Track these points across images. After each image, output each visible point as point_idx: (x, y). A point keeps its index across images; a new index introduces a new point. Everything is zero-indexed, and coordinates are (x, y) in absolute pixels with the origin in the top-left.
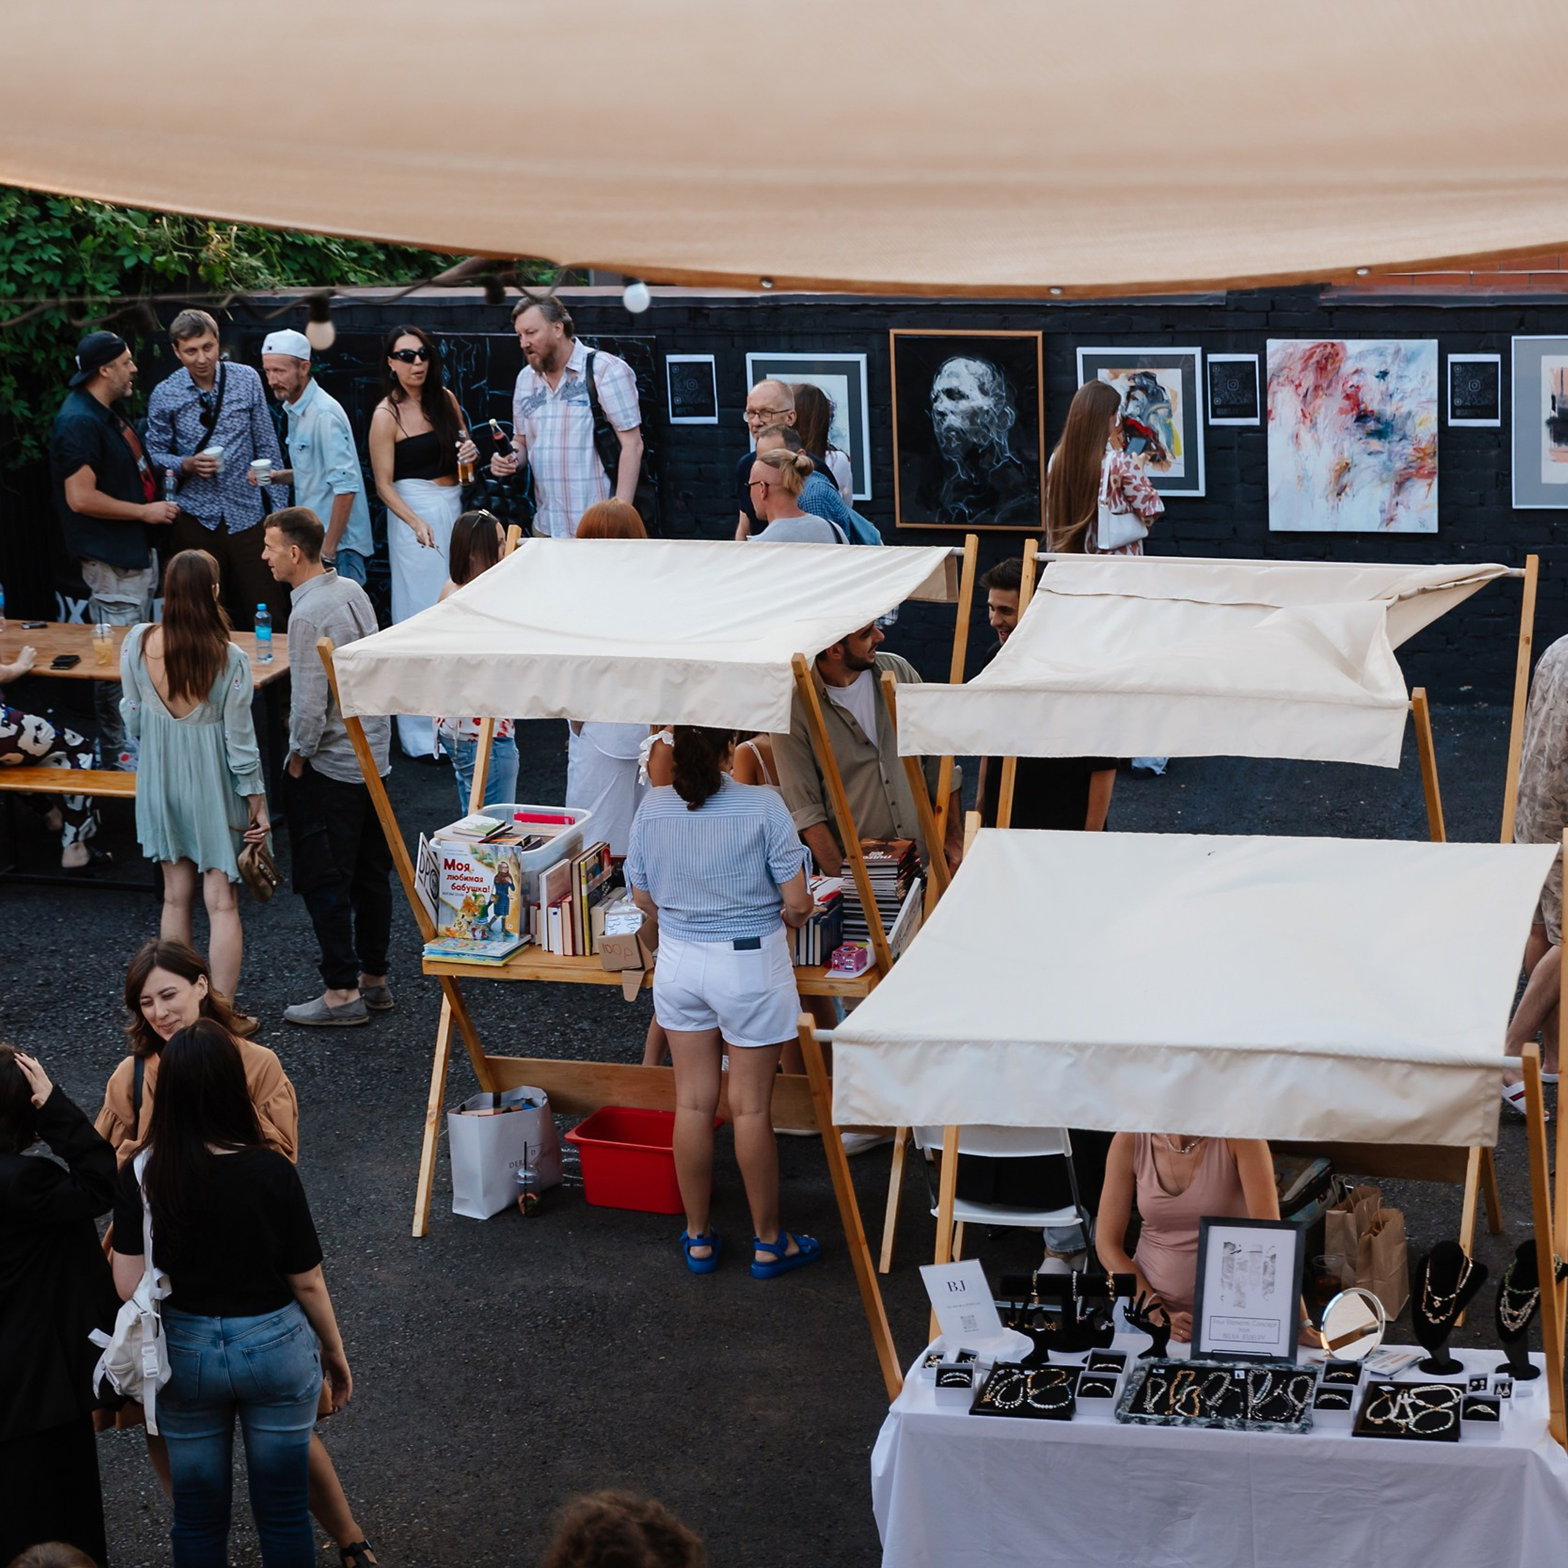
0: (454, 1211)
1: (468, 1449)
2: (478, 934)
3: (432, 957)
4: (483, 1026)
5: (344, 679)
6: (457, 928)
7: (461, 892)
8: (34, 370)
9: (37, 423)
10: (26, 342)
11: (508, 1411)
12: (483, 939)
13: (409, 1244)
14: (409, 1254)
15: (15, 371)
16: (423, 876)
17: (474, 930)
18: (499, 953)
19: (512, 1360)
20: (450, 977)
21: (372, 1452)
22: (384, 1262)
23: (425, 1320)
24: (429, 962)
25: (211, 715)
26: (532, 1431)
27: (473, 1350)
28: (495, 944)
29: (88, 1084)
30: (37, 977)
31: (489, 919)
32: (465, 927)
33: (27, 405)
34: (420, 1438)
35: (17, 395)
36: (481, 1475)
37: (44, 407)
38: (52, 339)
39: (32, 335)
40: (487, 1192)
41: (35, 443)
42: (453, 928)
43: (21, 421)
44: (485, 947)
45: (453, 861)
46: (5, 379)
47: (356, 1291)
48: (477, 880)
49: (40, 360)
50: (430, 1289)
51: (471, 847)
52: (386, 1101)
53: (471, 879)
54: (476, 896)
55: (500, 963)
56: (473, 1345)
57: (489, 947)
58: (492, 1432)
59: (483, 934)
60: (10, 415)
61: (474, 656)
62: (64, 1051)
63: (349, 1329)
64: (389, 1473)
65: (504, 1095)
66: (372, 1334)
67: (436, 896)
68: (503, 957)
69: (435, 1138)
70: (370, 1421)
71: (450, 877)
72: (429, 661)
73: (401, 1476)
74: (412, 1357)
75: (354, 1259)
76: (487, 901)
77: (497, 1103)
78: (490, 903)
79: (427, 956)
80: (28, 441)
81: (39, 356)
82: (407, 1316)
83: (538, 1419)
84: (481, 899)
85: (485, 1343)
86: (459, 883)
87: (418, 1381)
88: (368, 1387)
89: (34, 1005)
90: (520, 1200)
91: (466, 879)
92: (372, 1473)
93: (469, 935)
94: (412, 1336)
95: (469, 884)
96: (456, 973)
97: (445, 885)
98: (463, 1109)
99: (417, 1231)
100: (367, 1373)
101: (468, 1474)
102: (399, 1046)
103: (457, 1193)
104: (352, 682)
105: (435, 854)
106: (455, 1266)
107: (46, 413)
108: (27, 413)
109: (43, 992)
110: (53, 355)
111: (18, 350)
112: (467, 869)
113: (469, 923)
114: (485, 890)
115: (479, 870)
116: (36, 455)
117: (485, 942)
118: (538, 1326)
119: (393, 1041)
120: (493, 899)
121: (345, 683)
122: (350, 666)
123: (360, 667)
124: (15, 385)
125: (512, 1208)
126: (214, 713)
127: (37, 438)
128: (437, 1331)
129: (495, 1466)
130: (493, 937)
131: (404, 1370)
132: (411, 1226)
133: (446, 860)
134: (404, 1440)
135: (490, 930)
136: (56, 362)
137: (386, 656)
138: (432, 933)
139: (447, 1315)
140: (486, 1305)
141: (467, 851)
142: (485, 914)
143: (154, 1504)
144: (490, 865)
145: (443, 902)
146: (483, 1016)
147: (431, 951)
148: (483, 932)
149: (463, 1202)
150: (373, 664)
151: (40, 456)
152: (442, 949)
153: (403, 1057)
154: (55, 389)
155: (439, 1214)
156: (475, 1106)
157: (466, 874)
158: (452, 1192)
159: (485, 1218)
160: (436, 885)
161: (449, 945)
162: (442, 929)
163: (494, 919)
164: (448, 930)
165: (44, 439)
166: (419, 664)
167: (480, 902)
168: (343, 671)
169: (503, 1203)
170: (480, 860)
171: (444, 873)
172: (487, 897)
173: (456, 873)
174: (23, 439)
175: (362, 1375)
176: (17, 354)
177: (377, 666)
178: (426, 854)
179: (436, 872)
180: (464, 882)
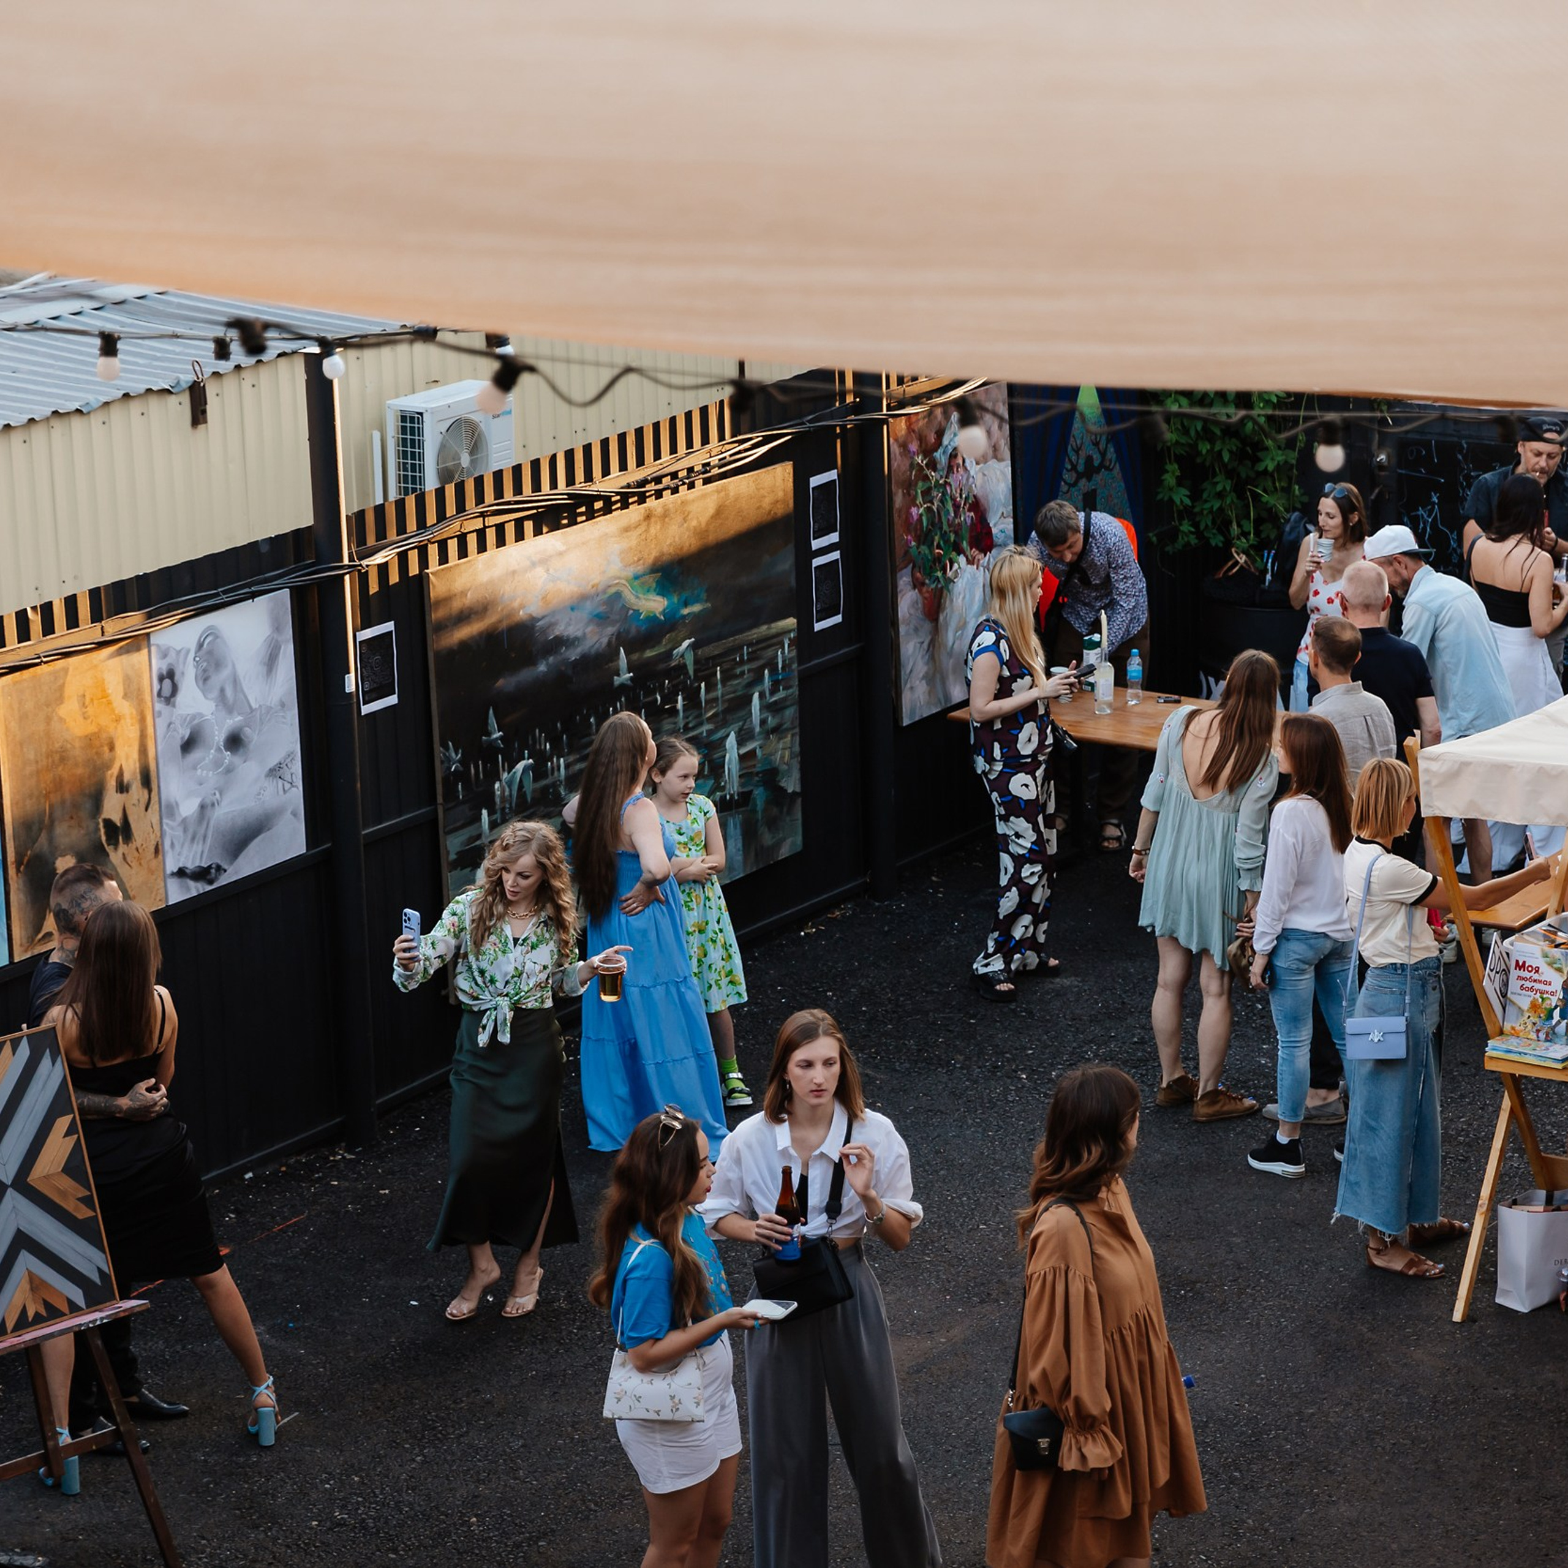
0: (1497, 1301)
1: (1474, 1532)
2: (1542, 1036)
3: (1494, 1054)
4: (1553, 1125)
5: (1427, 778)
6: (1522, 1027)
7: (1529, 993)
8: (1199, 460)
9: (1197, 510)
10: (1193, 433)
11: (1519, 1501)
12: (1547, 1040)
13: (1448, 1328)
14: (1447, 1337)
15: (1179, 459)
16: (1492, 974)
17: (1538, 1031)
18: (1559, 1056)
19: (1530, 1452)
20: (1513, 1075)
21: (1381, 1524)
22: (1421, 1342)
23: (1452, 1403)
24: (1491, 1058)
25: (1229, 805)
26: (1539, 1523)
27: (1494, 1438)
28: (1557, 1047)
29: (1165, 1141)
30: (1134, 1035)
31: (1554, 1022)
32: (1530, 1027)
33: (1187, 493)
34: (1429, 1516)
35: (1180, 482)
36: (1483, 1558)
37: (1205, 496)
38: (1218, 432)
39: (1199, 428)
40: (1530, 1285)
41: (1192, 529)
42: (1518, 1028)
43: (1182, 508)
44: (1547, 1049)
45: (1524, 963)
46: (1169, 467)
47: (1389, 1367)
48: (1545, 983)
49: (1204, 451)
50: (1461, 1374)
51: (1543, 951)
52: (1448, 1188)
53: (1540, 982)
54: (1543, 999)
55: (1560, 1066)
56: (1494, 1433)
57: (1551, 1049)
58: (1500, 1519)
59: (1547, 1035)
60: (1171, 501)
61: (1554, 767)
62: (1148, 1108)
63: (1378, 1403)
64: (1394, 1546)
65: (1557, 1194)
66: (1399, 1410)
67: (1504, 995)
68: (1563, 1060)
69: (1483, 1228)
70: (1383, 1494)
71: (1520, 978)
72: (1511, 767)
73: (1406, 1551)
74: (1433, 1437)
75: (1392, 1336)
76: (1554, 1005)
77: (1549, 1201)
78: (1556, 1007)
79: (1489, 1052)
80: (1186, 527)
81: (1204, 447)
82: (1435, 1397)
83: (1545, 1513)
84: (1548, 1002)
85: (1506, 1432)
86: (1528, 984)
87: (1436, 1461)
88: (1386, 1461)
89: (1127, 1061)
90: (1562, 1298)
91: (1535, 981)
92: (1378, 1544)
93: (1533, 1036)
94: (1436, 1418)
95: (1537, 986)
96: (1518, 1071)
97: (1514, 985)
98: (1515, 1203)
99: (1457, 1316)
100: (1388, 1447)
101: (1470, 1556)
102: (1467, 1136)
103: (1501, 1284)
104: (1434, 782)
105: (1508, 954)
106: (1490, 1354)
107: (1206, 501)
108: (1187, 501)
109: (1138, 1049)
110: (1217, 448)
111: (1183, 440)
112: (1537, 972)
113: (1534, 1024)
114: (1553, 994)
115: (1548, 973)
116: (1193, 540)
117: (1548, 1044)
118: (1561, 1421)
119: (1463, 1130)
120: (1559, 1003)
121: (1428, 783)
122: (1434, 766)
123: (1444, 769)
124: (1178, 473)
125: (1554, 1304)
126: (1232, 804)
127: (1196, 525)
128: (1461, 1414)
129: (1498, 1552)
130: (1556, 1040)
131: (1424, 1449)
132: (1452, 1310)
133: (1517, 961)
134: (1413, 1516)
135: (1554, 1033)
136: (1220, 454)
137: (1470, 760)
138: (1498, 1030)
139: (1474, 1401)
140: (1514, 1395)
141: (1539, 954)
142: (1550, 1016)
143: (1165, 1548)
144: (1559, 970)
145: (1511, 1001)
146: (1554, 1115)
147: (1494, 1048)
148: (1547, 1034)
149: (1506, 1293)
150: (1456, 766)
151: (1196, 541)
152: (1504, 1046)
153: (1470, 1146)
154: (1215, 480)
155: (1481, 1302)
156: (1527, 1201)
157: (1536, 976)
158: (1496, 1282)
159: (1526, 1311)
160: (1506, 984)
161: (1513, 1043)
162: (1507, 1027)
163: (1559, 1023)
164: (1513, 1028)
165: (1202, 527)
166: (1501, 770)
167: (1547, 1003)
168: (1427, 771)
169: (1544, 1298)
170: (1550, 964)
171: (1514, 973)
172: (1554, 1001)
173: (1526, 974)
174: (1181, 525)
175: (1383, 1448)
176: (1183, 444)
177: (1460, 769)
178: (1498, 954)
179: (1506, 972)
180: (1533, 984)
